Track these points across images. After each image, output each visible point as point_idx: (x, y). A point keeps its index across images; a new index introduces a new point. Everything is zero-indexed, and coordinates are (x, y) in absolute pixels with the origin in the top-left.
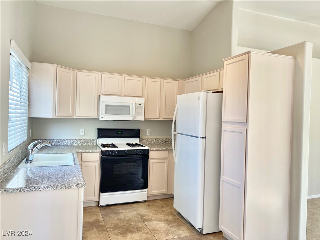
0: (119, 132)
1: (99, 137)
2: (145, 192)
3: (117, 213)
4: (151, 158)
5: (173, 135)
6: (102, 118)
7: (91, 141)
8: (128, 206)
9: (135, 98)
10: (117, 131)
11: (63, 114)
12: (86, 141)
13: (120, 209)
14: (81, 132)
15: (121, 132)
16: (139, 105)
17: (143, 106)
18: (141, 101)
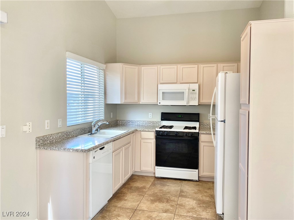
0: (180, 116)
1: (162, 120)
2: (196, 172)
3: (164, 185)
4: (201, 141)
5: (211, 119)
6: (160, 103)
7: (157, 123)
8: (179, 181)
9: (189, 84)
10: (178, 115)
11: (129, 101)
12: (153, 122)
13: (169, 183)
14: (149, 116)
15: (181, 116)
16: (193, 90)
17: (197, 91)
18: (196, 87)
